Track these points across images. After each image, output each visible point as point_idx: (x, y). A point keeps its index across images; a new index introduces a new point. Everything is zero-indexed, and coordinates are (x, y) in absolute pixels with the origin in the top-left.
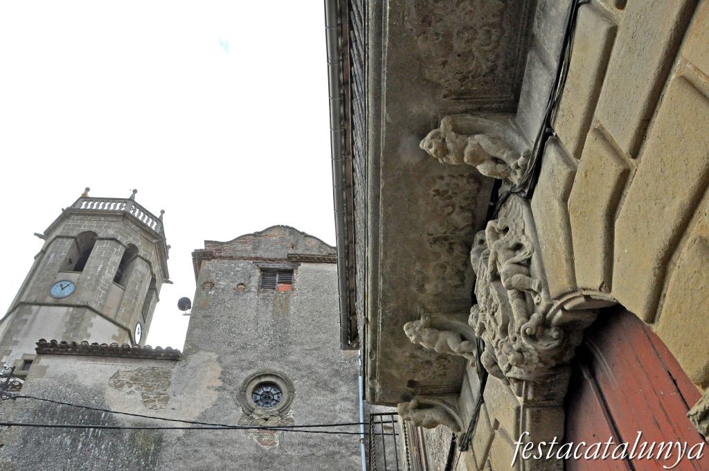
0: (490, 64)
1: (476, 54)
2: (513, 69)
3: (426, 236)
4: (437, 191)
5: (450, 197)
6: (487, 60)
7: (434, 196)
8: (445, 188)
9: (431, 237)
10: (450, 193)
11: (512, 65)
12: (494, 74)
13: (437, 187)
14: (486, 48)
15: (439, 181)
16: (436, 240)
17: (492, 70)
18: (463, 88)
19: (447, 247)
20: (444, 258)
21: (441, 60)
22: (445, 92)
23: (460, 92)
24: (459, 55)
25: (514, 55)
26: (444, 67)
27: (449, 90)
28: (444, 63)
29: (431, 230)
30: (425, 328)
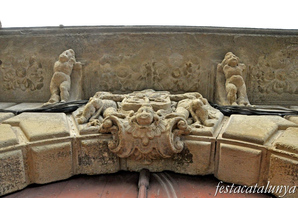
0: (265, 89)
1: (272, 81)
2: (260, 101)
3: (153, 61)
4: (190, 65)
5: (185, 74)
6: (268, 87)
7: (187, 64)
8: (193, 70)
9: (151, 65)
10: (189, 73)
11: (262, 101)
12: (258, 92)
13: (193, 65)
14: (275, 86)
15: (197, 66)
16: (148, 68)
17: (261, 91)
18: (253, 76)
19: (143, 76)
20: (135, 75)
21: (270, 64)
22: (252, 67)
23: (251, 75)
24: (273, 72)
25: (268, 101)
26: (266, 65)
27: (252, 69)
28: (268, 65)
29: (157, 64)
30: (74, 65)
